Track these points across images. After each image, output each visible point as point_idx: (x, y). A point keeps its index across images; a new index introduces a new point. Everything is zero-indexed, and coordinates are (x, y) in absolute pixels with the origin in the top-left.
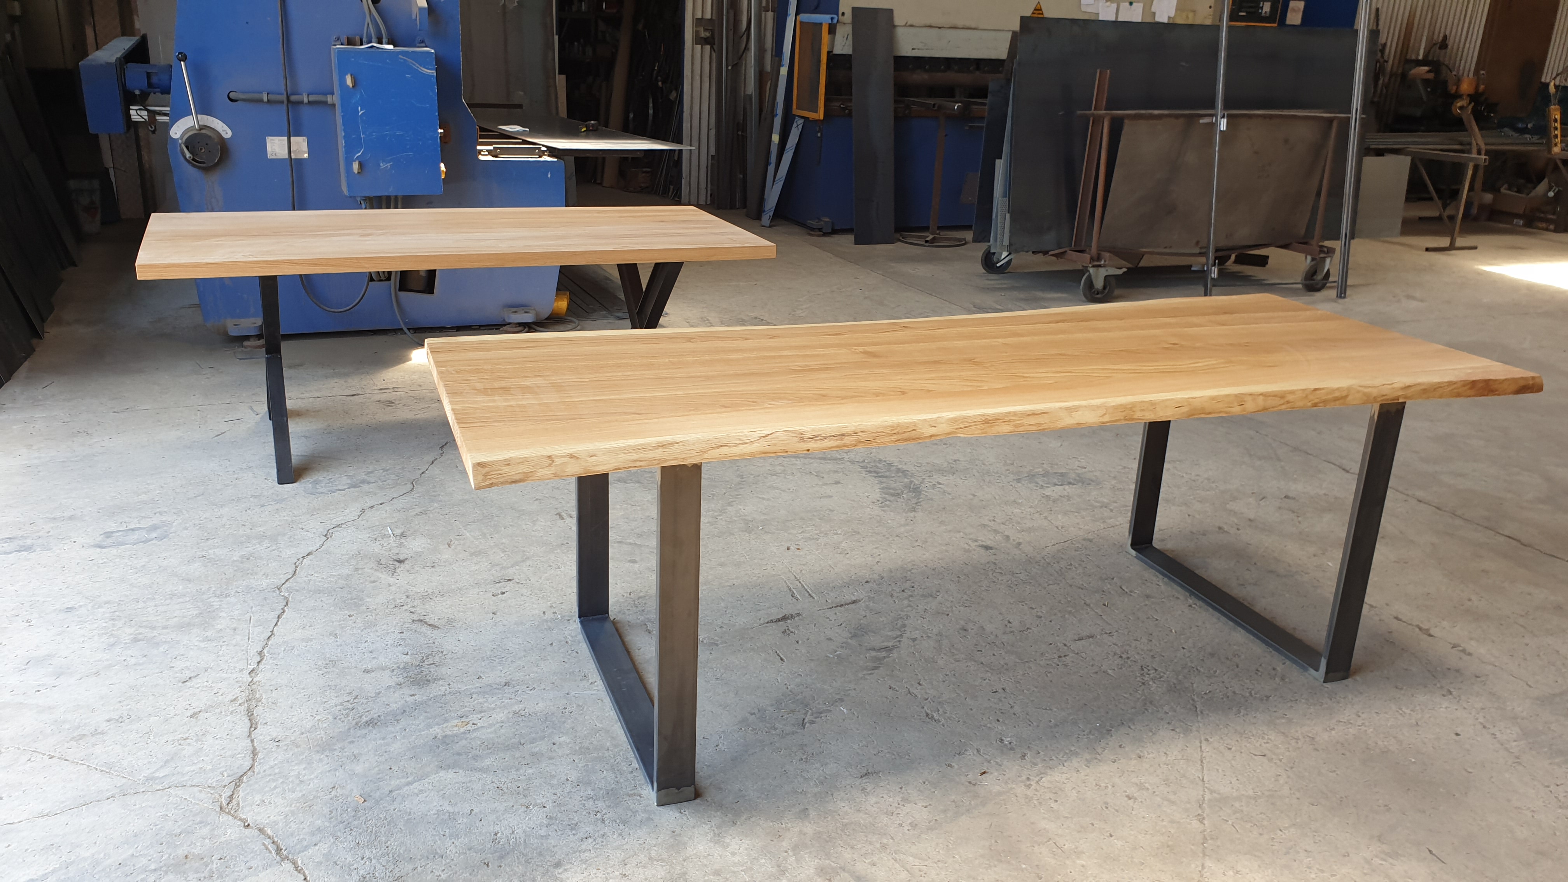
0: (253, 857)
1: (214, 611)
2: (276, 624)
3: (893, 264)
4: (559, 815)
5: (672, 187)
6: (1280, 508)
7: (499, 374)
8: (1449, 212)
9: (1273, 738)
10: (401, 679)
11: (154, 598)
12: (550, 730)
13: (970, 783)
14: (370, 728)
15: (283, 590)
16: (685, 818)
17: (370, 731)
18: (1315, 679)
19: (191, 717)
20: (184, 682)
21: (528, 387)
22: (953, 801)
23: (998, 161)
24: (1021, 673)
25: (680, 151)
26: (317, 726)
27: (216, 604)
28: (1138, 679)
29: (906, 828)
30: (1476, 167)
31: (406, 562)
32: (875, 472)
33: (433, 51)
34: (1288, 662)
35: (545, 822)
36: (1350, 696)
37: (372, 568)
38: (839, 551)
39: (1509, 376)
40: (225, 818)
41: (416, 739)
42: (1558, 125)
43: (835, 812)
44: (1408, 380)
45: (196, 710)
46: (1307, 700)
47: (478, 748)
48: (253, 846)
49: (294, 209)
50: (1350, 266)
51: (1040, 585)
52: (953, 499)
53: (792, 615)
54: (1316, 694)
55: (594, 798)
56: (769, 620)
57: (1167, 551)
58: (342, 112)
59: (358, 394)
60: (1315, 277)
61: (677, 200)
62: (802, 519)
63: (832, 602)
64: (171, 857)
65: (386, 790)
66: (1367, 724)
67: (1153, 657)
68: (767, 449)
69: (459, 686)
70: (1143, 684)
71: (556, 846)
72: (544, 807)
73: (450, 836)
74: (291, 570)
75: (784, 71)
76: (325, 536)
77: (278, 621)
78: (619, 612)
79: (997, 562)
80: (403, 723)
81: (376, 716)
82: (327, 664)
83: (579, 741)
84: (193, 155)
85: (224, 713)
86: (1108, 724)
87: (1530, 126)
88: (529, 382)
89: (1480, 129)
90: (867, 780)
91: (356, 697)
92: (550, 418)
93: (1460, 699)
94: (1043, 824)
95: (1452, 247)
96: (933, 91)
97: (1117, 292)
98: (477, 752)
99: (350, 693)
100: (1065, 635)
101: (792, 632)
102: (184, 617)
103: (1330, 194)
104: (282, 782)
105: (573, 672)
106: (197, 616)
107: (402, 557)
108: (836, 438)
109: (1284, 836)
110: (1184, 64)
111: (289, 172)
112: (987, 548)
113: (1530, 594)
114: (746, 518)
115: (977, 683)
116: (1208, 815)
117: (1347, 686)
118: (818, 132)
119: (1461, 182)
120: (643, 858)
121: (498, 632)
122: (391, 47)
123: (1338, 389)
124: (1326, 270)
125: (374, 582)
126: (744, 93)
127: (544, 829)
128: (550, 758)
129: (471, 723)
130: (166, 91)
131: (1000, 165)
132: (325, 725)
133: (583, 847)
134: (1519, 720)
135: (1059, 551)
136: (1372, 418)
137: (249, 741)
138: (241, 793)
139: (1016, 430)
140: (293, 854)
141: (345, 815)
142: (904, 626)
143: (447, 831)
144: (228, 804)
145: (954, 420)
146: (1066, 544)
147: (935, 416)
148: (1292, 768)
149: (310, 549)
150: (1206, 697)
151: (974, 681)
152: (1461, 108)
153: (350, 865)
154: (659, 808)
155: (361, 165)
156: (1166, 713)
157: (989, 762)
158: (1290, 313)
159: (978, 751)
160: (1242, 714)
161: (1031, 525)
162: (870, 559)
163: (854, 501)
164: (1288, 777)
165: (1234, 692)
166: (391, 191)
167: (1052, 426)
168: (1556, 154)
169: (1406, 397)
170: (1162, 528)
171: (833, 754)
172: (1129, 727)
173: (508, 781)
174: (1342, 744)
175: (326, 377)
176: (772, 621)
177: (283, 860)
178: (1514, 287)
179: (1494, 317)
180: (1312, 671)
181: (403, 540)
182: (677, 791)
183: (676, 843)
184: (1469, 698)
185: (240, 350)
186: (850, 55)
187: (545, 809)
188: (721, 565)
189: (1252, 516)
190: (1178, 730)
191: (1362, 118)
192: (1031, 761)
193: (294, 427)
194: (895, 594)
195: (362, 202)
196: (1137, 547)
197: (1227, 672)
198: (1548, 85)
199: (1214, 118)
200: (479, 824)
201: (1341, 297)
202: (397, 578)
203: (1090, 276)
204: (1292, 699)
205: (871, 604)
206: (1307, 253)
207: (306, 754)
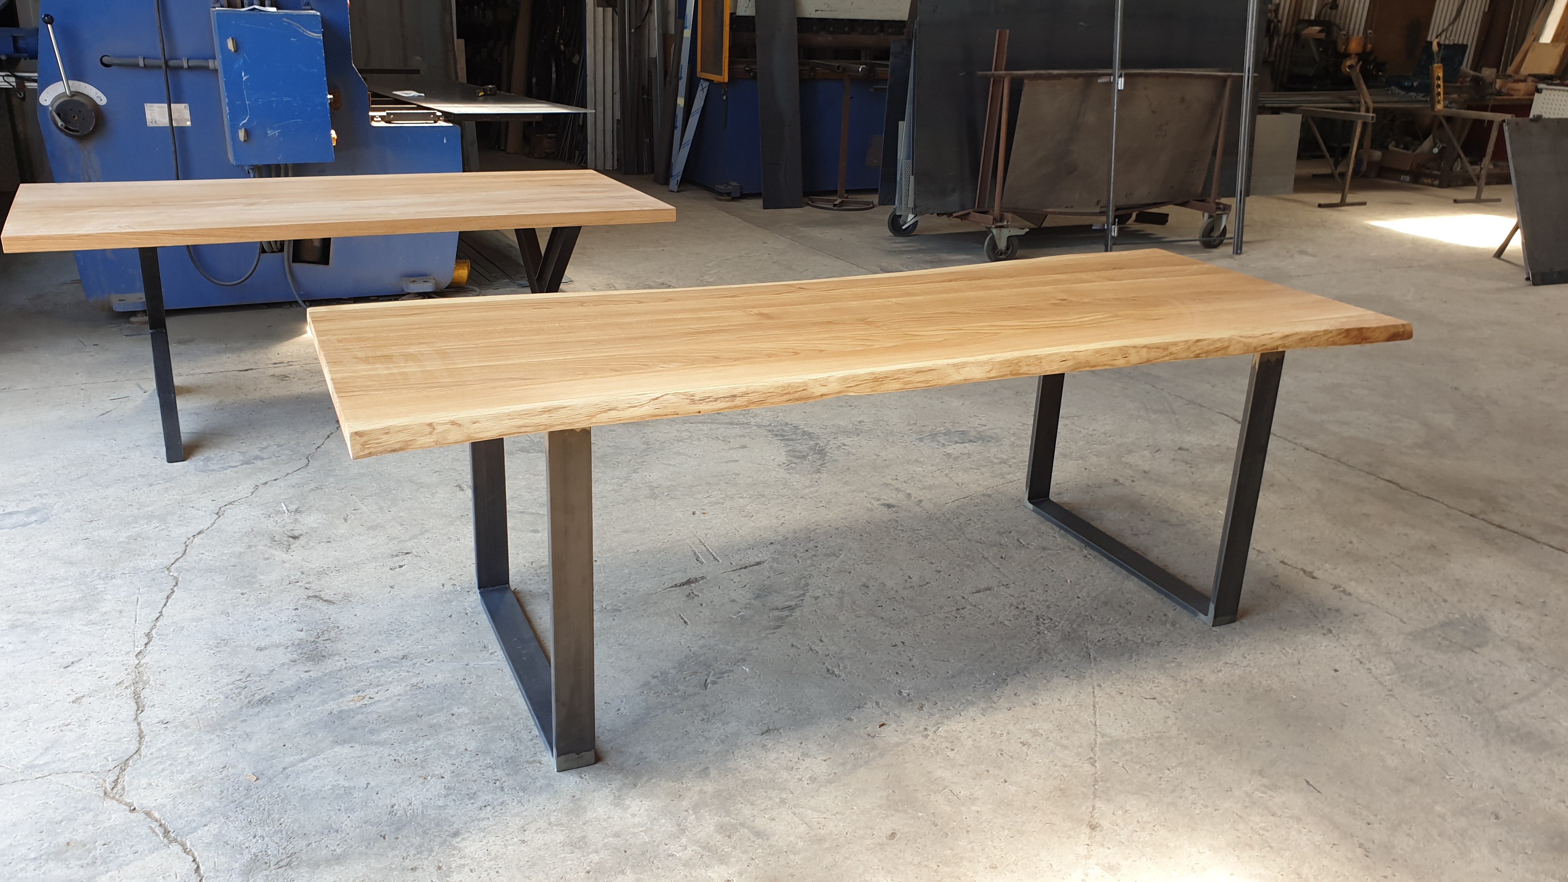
0: (138, 841)
1: (98, 594)
2: (165, 605)
3: (801, 229)
4: (457, 785)
5: (577, 152)
6: (1174, 460)
7: (382, 342)
8: (1340, 169)
9: (1163, 682)
10: (295, 656)
11: (34, 583)
12: (449, 702)
13: (869, 735)
14: (263, 706)
15: (172, 570)
16: (585, 782)
17: (263, 709)
18: (1205, 623)
19: (73, 702)
20: (65, 668)
21: (411, 354)
22: (853, 754)
23: (900, 123)
24: (920, 626)
25: (585, 114)
26: (207, 707)
27: (101, 587)
28: (1034, 629)
29: (805, 782)
30: (1365, 124)
31: (301, 538)
32: (781, 435)
33: (319, 14)
34: (1179, 608)
35: (443, 792)
36: (1237, 639)
37: (266, 545)
38: (744, 514)
39: (1382, 324)
40: (109, 803)
41: (310, 715)
42: (1441, 82)
43: (736, 769)
44: (1287, 330)
45: (78, 695)
46: (1196, 644)
47: (375, 722)
48: (139, 831)
49: (178, 179)
50: (1245, 223)
51: (939, 540)
52: (857, 459)
53: (696, 579)
54: (1204, 638)
55: (494, 766)
56: (673, 584)
57: (1063, 504)
58: (225, 77)
59: (252, 369)
60: (1212, 234)
61: (582, 164)
62: (708, 483)
63: (737, 565)
64: (52, 845)
65: (280, 767)
66: (1252, 665)
67: (1048, 607)
68: (658, 412)
69: (356, 661)
70: (1039, 633)
71: (454, 815)
72: (443, 777)
73: (345, 811)
74: (181, 550)
75: (687, 33)
76: (217, 514)
77: (167, 601)
78: (521, 582)
79: (898, 519)
80: (298, 699)
81: (269, 693)
82: (218, 643)
83: (478, 711)
84: (66, 124)
85: (108, 697)
86: (1004, 673)
87: (1415, 84)
88: (413, 350)
89: (1368, 88)
90: (768, 737)
91: (249, 676)
92: (433, 385)
93: (1339, 638)
94: (939, 773)
95: (1343, 203)
96: (840, 53)
97: (1019, 252)
98: (374, 726)
99: (242, 672)
100: (963, 588)
101: (696, 595)
102: (65, 601)
103: (1225, 153)
104: (171, 764)
105: (473, 643)
106: (80, 599)
107: (296, 533)
108: (727, 399)
109: (1171, 775)
110: (1082, 24)
111: (171, 140)
112: (889, 506)
113: (1406, 535)
114: (651, 484)
115: (877, 638)
116: (1099, 758)
117: (1234, 629)
118: (723, 95)
119: (1350, 140)
120: (542, 823)
121: (395, 606)
122: (274, 9)
123: (1219, 340)
124: (1222, 227)
125: (268, 559)
126: (649, 55)
127: (442, 799)
128: (449, 729)
129: (368, 697)
130: (34, 56)
131: (903, 127)
132: (216, 705)
133: (482, 815)
134: (1393, 655)
135: (958, 507)
136: (1253, 368)
137: (135, 724)
138: (127, 777)
139: (906, 387)
140: (181, 836)
141: (236, 795)
142: (807, 585)
143: (343, 805)
144: (113, 788)
145: (845, 379)
146: (966, 500)
147: (825, 375)
148: (1180, 709)
149: (201, 528)
150: (1099, 644)
151: (875, 635)
152: (1350, 67)
153: (241, 844)
154: (561, 774)
155: (247, 133)
156: (1061, 661)
157: (888, 714)
158: (1177, 268)
159: (877, 703)
160: (1133, 659)
161: (932, 483)
162: (775, 521)
163: (759, 464)
164: (1177, 718)
165: (1126, 639)
166: (280, 159)
167: (941, 382)
168: (1440, 111)
169: (1284, 347)
170: (1059, 482)
171: (734, 713)
172: (1025, 675)
173: (405, 754)
174: (1228, 685)
175: (218, 352)
176: (676, 586)
177: (170, 842)
178: (1399, 241)
179: (1380, 271)
180: (1202, 616)
181: (297, 516)
182: (577, 756)
183: (576, 807)
184: (1347, 636)
185: (127, 326)
186: (753, 17)
187: (443, 780)
188: (625, 532)
189: (1147, 468)
190: (1071, 677)
191: (1255, 77)
192: (928, 712)
193: (182, 404)
194: (799, 555)
195: (250, 171)
196: (1035, 501)
197: (1120, 620)
198: (1431, 43)
199: (1112, 78)
200: (375, 797)
201: (1237, 253)
202: (292, 554)
203: (993, 237)
204: (1182, 643)
205: (775, 565)
206: (1204, 211)
207: (195, 735)
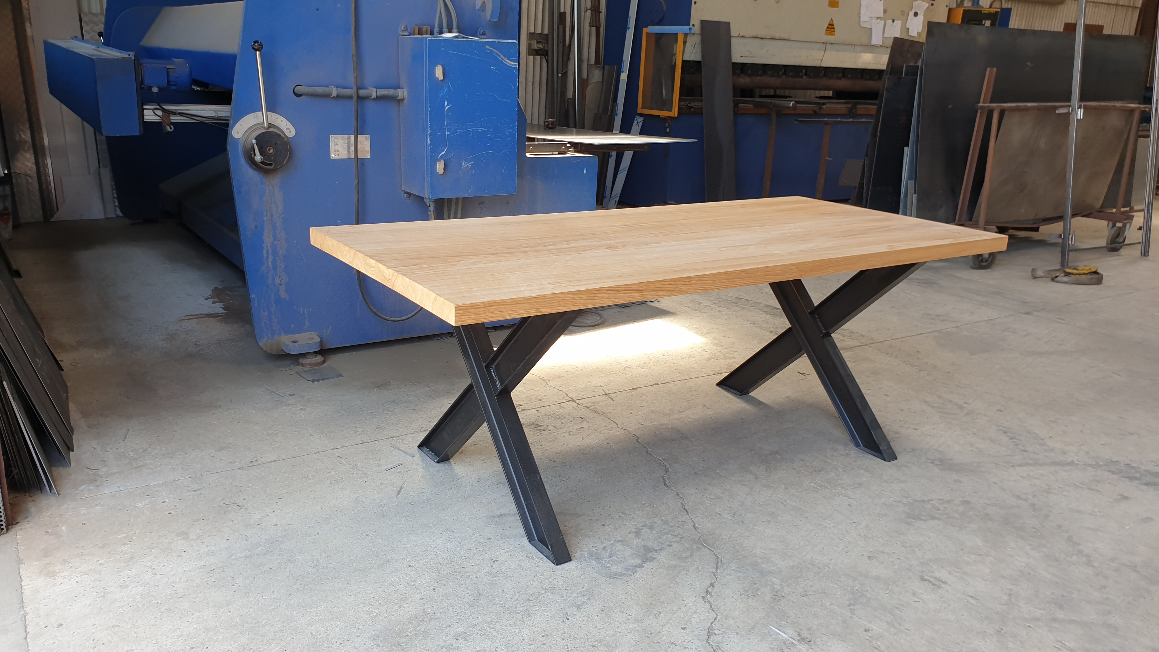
23: (906, 149)
58: (430, 107)
60: (1117, 240)
75: (624, 76)
84: (261, 157)
111: (356, 174)
118: (667, 128)
124: (1126, 234)
131: (907, 151)
155: (445, 165)
185: (298, 368)
186: (699, 62)
199: (1071, 109)
201: (1145, 255)
